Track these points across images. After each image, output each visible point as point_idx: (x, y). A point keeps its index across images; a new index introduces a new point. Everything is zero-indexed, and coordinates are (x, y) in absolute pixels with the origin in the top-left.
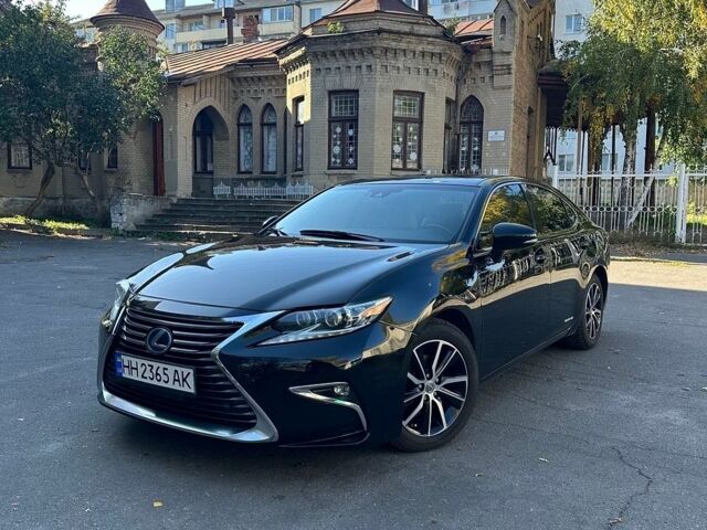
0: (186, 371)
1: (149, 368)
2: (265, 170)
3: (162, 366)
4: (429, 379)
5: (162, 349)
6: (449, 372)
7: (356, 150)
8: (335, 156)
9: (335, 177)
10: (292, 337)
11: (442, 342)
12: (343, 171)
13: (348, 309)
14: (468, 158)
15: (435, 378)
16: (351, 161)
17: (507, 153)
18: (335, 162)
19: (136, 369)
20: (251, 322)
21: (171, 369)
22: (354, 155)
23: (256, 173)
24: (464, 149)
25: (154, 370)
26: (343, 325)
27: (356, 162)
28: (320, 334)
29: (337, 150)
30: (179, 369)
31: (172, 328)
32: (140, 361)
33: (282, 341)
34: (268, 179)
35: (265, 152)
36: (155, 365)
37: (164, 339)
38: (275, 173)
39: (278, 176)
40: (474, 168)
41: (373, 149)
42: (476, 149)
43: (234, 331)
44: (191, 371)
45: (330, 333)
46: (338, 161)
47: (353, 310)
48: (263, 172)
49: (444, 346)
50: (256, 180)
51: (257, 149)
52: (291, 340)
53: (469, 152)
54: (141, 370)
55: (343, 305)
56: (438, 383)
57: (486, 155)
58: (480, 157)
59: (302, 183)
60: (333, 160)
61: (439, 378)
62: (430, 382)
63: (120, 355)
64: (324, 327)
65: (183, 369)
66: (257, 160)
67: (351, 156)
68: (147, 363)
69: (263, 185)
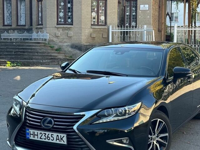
0: (62, 135)
1: (44, 135)
2: (19, 24)
3: (50, 133)
4: (154, 135)
5: (50, 126)
6: (161, 132)
7: (72, 15)
8: (61, 18)
9: (61, 30)
10: (105, 120)
11: (159, 120)
12: (65, 26)
13: (126, 108)
14: (130, 18)
15: (156, 135)
16: (69, 20)
17: (150, 16)
18: (61, 21)
19: (37, 135)
20: (88, 114)
21: (55, 135)
22: (71, 17)
23: (14, 26)
24: (128, 14)
25: (46, 136)
26: (125, 115)
27: (72, 21)
28: (116, 118)
29: (61, 14)
30: (59, 135)
31: (53, 118)
32: (39, 132)
33: (101, 122)
34: (21, 29)
35: (19, 15)
36: (47, 133)
37: (50, 122)
38: (25, 26)
39: (27, 27)
40: (133, 24)
41: (81, 15)
42: (134, 14)
43: (81, 118)
44: (65, 135)
45: (120, 118)
46: (62, 20)
47: (128, 108)
48: (18, 25)
49: (159, 121)
50: (14, 30)
51: (14, 13)
52: (105, 121)
53: (130, 15)
54: (39, 136)
55: (125, 106)
56: (157, 137)
57: (139, 17)
58: (136, 18)
59: (42, 32)
60: (59, 20)
61: (158, 135)
62: (154, 136)
63: (28, 130)
64: (117, 116)
65: (61, 135)
66: (14, 18)
67: (69, 18)
68: (43, 132)
69: (18, 32)
